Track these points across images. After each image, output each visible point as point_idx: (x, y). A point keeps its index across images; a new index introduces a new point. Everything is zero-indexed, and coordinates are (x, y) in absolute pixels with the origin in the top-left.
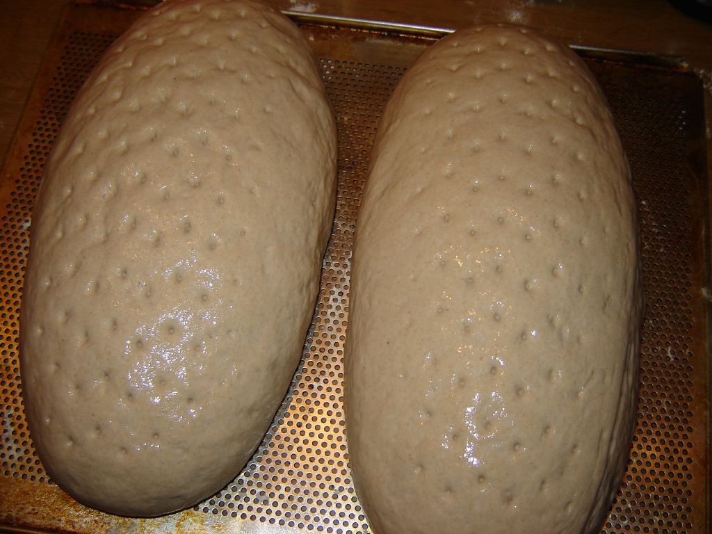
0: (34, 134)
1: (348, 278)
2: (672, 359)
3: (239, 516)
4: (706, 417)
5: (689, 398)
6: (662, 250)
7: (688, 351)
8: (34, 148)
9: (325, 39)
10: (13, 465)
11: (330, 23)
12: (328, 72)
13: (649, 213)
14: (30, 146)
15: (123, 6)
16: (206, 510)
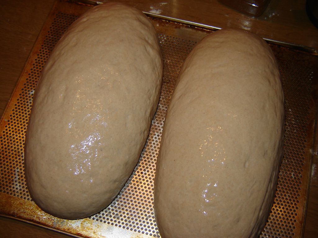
0: (38, 55)
1: (162, 129)
2: (293, 178)
3: (107, 223)
4: (304, 203)
5: (298, 195)
6: (295, 131)
7: (300, 175)
8: (37, 61)
9: (163, 26)
10: (17, 192)
11: (166, 19)
12: (163, 41)
13: (292, 115)
14: (36, 60)
15: (80, 3)
16: (94, 219)
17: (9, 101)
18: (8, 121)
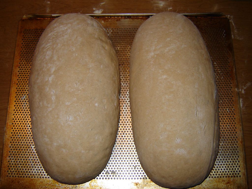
0: (19, 67)
2: (229, 112)
4: (241, 128)
5: (235, 123)
6: (222, 78)
7: (233, 109)
8: (20, 72)
9: (107, 22)
10: (36, 175)
11: (108, 16)
12: (110, 33)
13: (217, 66)
15: (38, 18)
16: (97, 178)
17: (9, 109)
18: (13, 124)
